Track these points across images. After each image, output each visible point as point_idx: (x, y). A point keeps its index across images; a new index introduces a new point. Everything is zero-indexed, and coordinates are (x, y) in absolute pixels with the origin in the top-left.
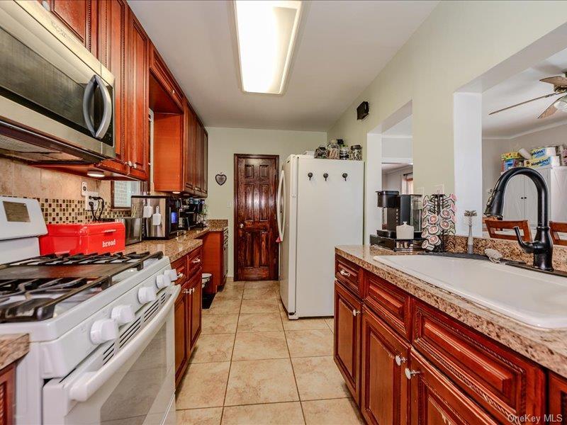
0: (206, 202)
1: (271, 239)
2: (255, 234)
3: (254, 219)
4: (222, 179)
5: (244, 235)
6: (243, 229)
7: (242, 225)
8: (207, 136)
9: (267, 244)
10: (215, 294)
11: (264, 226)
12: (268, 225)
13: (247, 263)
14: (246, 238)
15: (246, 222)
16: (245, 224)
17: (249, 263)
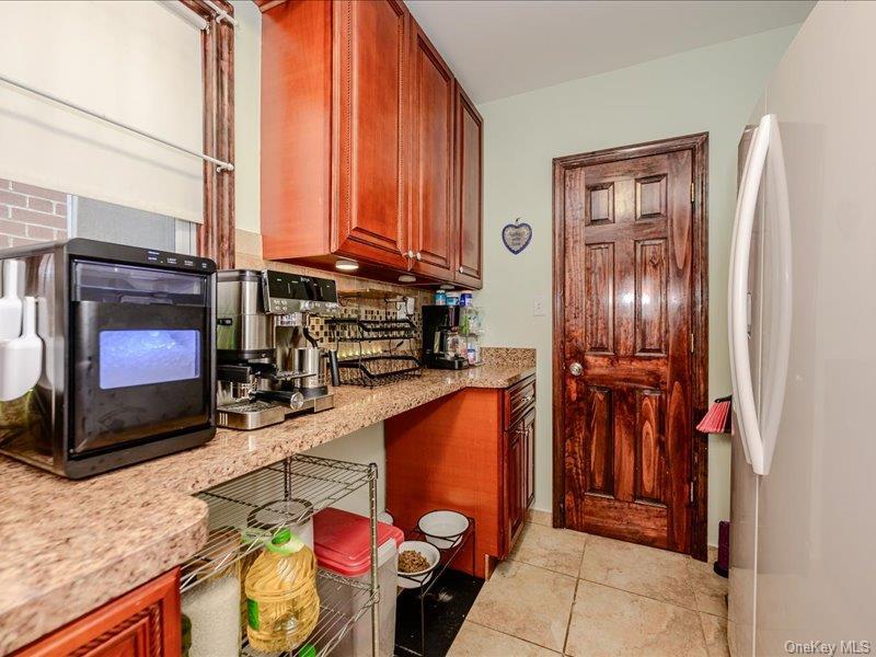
0: (476, 302)
1: (677, 419)
2: (622, 398)
3: (615, 350)
4: (518, 236)
5: (584, 395)
6: (579, 379)
7: (576, 367)
8: (479, 123)
9: (661, 429)
10: (481, 581)
11: (651, 373)
12: (665, 370)
13: (593, 481)
14: (590, 404)
15: (590, 358)
16: (585, 365)
17: (599, 481)
